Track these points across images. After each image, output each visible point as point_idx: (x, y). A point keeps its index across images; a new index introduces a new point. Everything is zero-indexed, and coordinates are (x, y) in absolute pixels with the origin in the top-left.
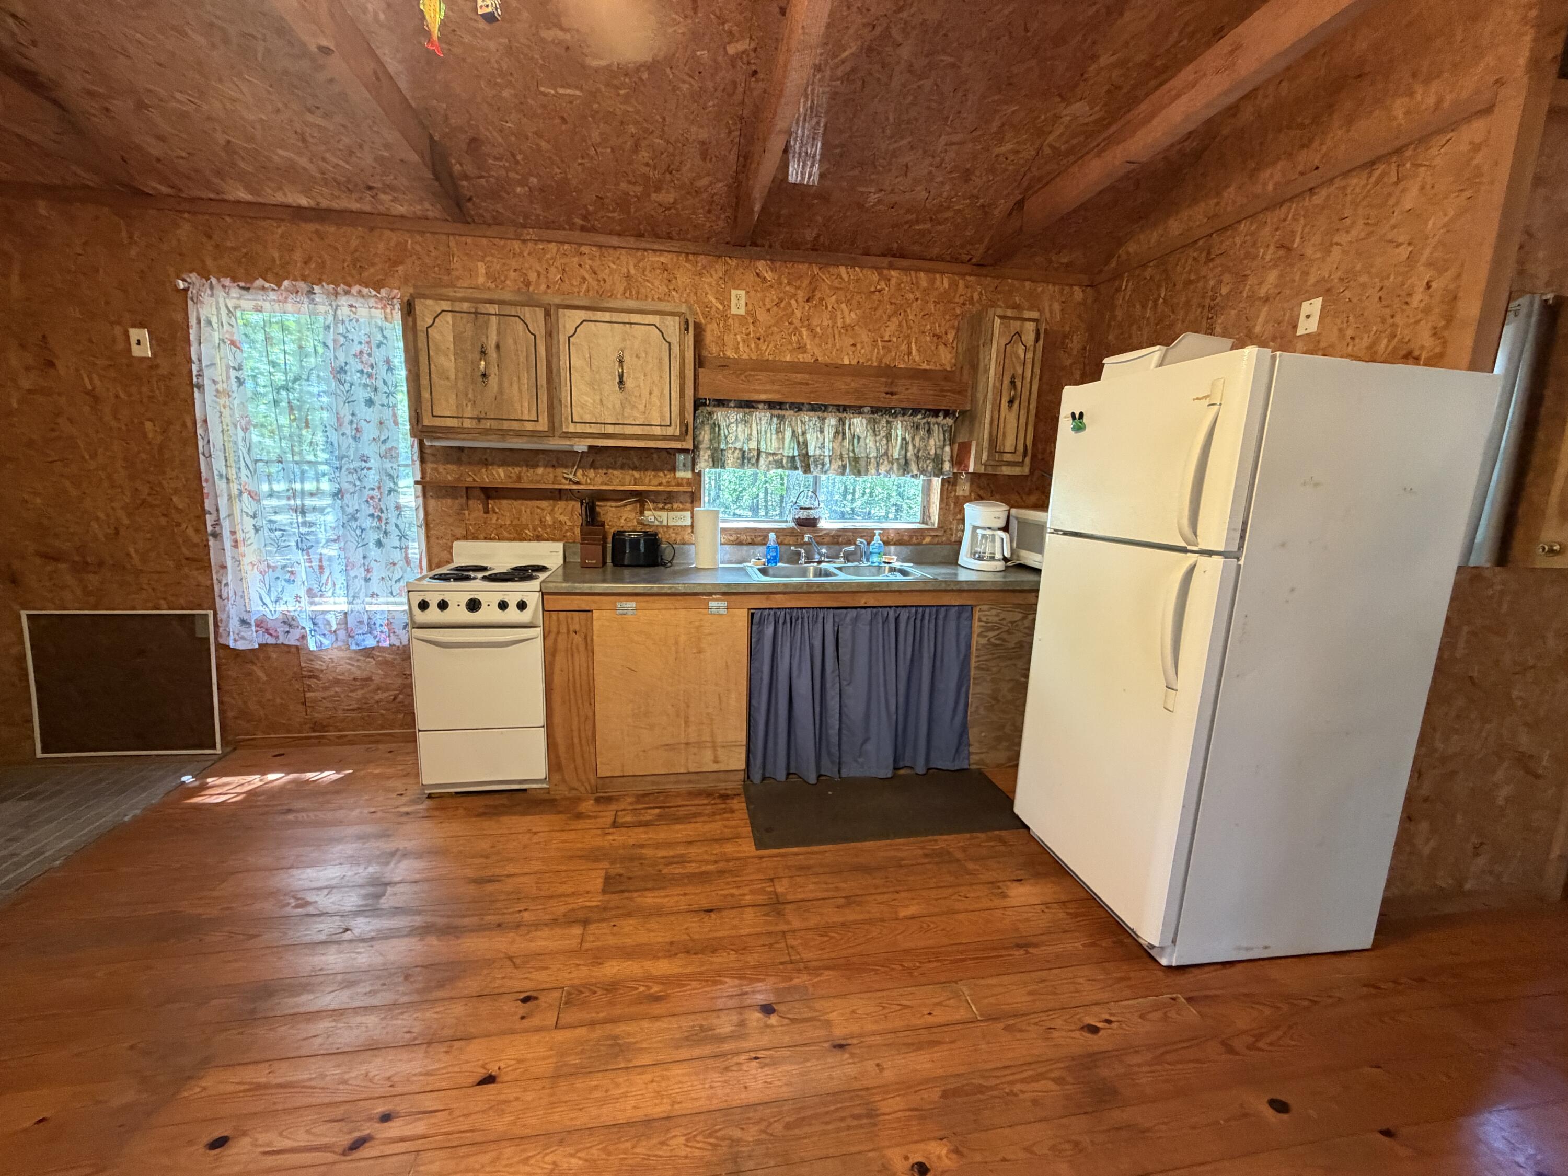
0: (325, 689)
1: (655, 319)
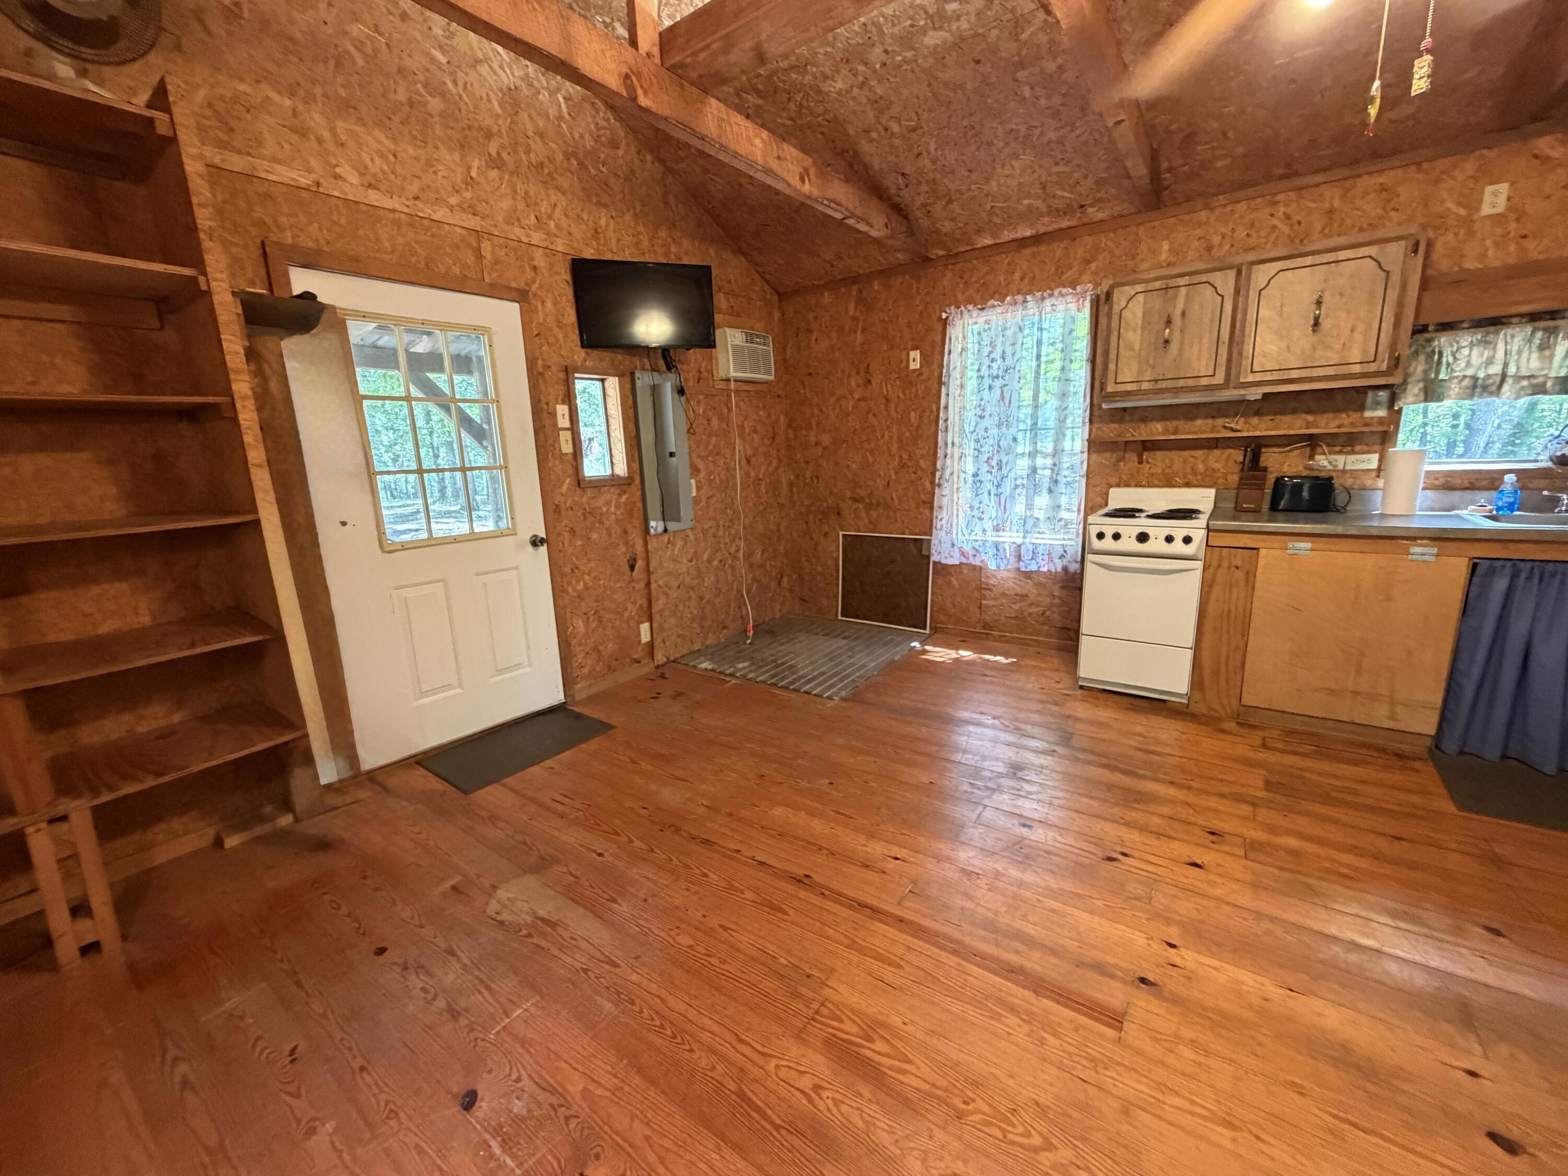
0: (995, 599)
1: (1372, 250)
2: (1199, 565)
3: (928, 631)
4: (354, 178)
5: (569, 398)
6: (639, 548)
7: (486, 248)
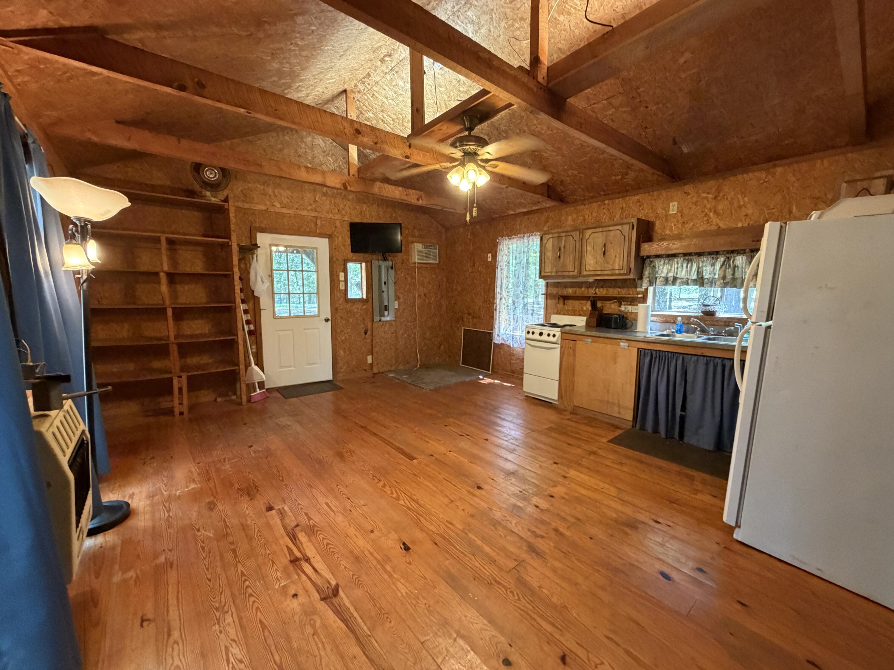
1: (619, 227)
2: (559, 346)
3: (490, 373)
4: (279, 206)
5: (345, 271)
6: (369, 326)
7: (319, 222)
